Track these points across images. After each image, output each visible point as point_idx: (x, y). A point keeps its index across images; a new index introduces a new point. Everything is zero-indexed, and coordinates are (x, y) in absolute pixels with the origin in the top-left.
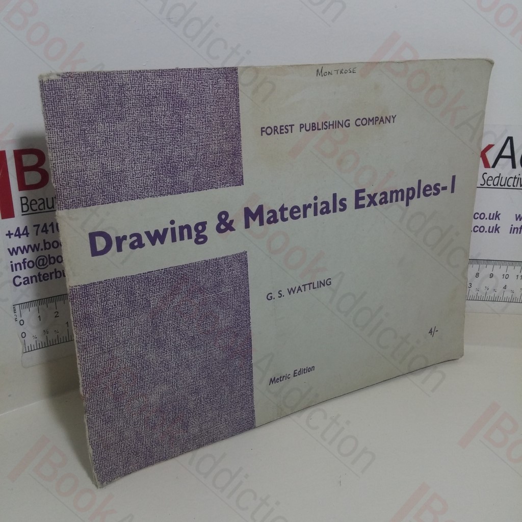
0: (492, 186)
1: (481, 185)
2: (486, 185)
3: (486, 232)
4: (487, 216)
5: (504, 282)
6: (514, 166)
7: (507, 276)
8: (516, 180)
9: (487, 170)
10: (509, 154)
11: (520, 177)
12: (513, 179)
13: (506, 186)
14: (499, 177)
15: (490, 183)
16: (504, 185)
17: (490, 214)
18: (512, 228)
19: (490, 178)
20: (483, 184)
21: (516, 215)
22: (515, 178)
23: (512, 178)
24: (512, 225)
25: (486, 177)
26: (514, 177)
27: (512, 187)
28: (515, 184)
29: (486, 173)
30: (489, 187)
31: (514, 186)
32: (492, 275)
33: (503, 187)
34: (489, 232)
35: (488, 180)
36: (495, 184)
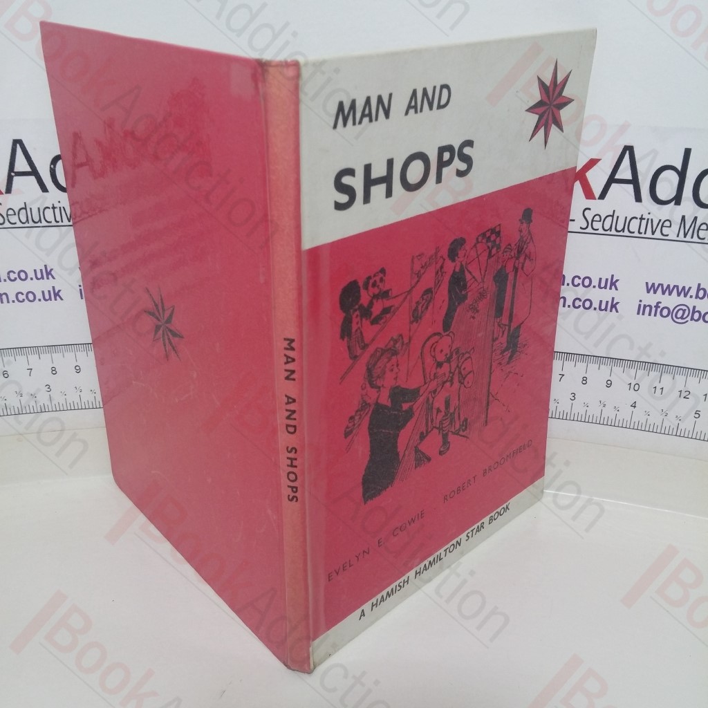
0: (601, 231)
1: (581, 228)
2: (589, 230)
3: (595, 309)
4: (595, 282)
5: (633, 396)
6: (638, 198)
7: (636, 388)
8: (644, 222)
9: (589, 203)
10: (629, 176)
11: (650, 217)
12: (639, 220)
13: (626, 233)
14: (613, 216)
15: (597, 225)
16: (623, 230)
17: (600, 279)
18: (640, 305)
19: (597, 218)
20: (584, 226)
21: (647, 283)
22: (642, 219)
23: (636, 218)
24: (641, 301)
25: (589, 215)
26: (639, 217)
27: (636, 234)
28: (642, 230)
29: (589, 209)
30: (595, 232)
31: (640, 233)
32: (609, 382)
33: (608, 232)
34: (600, 309)
35: (593, 221)
36: (606, 228)
